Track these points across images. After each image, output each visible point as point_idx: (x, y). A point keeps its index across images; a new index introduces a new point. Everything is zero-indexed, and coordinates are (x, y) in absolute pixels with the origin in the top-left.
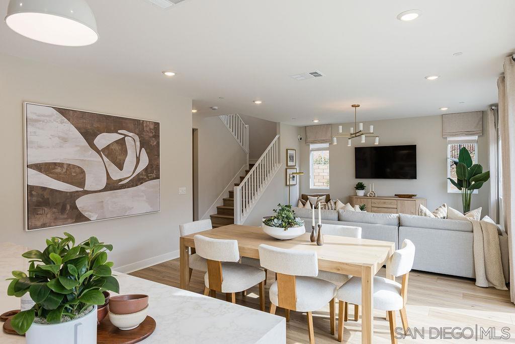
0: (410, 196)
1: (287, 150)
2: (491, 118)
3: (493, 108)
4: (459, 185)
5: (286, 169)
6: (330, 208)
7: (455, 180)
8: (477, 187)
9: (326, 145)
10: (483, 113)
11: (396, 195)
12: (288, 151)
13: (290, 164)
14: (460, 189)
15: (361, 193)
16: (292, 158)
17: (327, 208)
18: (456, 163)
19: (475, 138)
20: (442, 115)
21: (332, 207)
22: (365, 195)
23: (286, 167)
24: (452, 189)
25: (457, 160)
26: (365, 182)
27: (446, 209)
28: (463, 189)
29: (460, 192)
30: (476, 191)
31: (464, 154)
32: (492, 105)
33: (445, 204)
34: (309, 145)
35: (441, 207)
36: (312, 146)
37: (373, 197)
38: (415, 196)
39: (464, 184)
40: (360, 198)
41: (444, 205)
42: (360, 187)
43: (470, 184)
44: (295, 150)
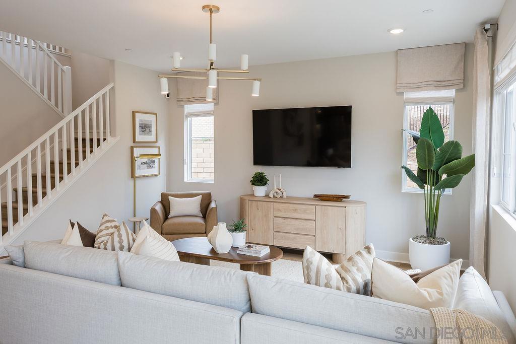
0: (339, 198)
1: (134, 113)
2: (482, 50)
3: (488, 26)
4: (421, 179)
5: (132, 148)
7: (414, 166)
8: (451, 184)
9: (208, 107)
10: (466, 49)
11: (316, 196)
12: (136, 114)
13: (140, 138)
14: (422, 187)
15: (260, 191)
16: (145, 128)
18: (415, 139)
19: (451, 93)
20: (397, 52)
22: (267, 196)
23: (132, 144)
24: (410, 186)
25: (418, 134)
26: (268, 171)
28: (427, 187)
29: (422, 191)
30: (448, 191)
31: (431, 121)
32: (484, 23)
33: (372, 246)
34: (183, 106)
35: (359, 253)
36: (189, 108)
37: (279, 198)
38: (347, 197)
39: (430, 177)
40: (258, 200)
41: (368, 249)
42: (259, 180)
43: (438, 178)
44: (156, 114)
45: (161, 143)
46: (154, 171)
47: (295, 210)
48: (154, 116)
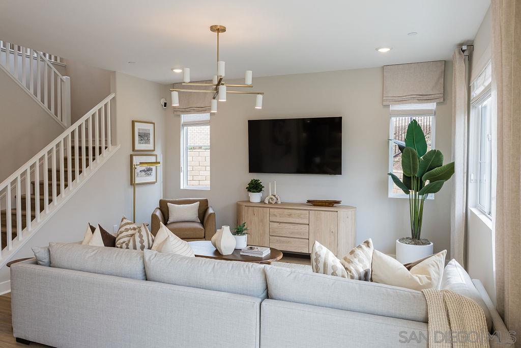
0: (331, 204)
1: (133, 122)
2: (460, 68)
3: (464, 48)
4: (406, 185)
5: (131, 156)
6: (138, 245)
7: (400, 174)
8: (434, 189)
9: (206, 116)
10: (445, 66)
11: (309, 201)
12: (136, 124)
13: (138, 147)
14: (407, 193)
15: (256, 197)
16: (144, 137)
17: (131, 245)
18: (401, 148)
19: (432, 106)
20: (383, 67)
21: (142, 242)
22: (262, 202)
23: (132, 153)
24: (396, 192)
25: (403, 144)
26: (263, 178)
27: (370, 251)
28: (412, 192)
29: (407, 196)
30: (431, 196)
31: (415, 132)
32: (461, 45)
33: (370, 241)
34: (179, 116)
35: (360, 247)
36: (185, 118)
37: (274, 204)
38: (338, 202)
39: (414, 183)
40: (254, 206)
41: (367, 243)
42: (255, 187)
43: (422, 184)
44: (154, 124)
45: (158, 152)
46: (151, 179)
47: (290, 215)
48: (152, 125)
